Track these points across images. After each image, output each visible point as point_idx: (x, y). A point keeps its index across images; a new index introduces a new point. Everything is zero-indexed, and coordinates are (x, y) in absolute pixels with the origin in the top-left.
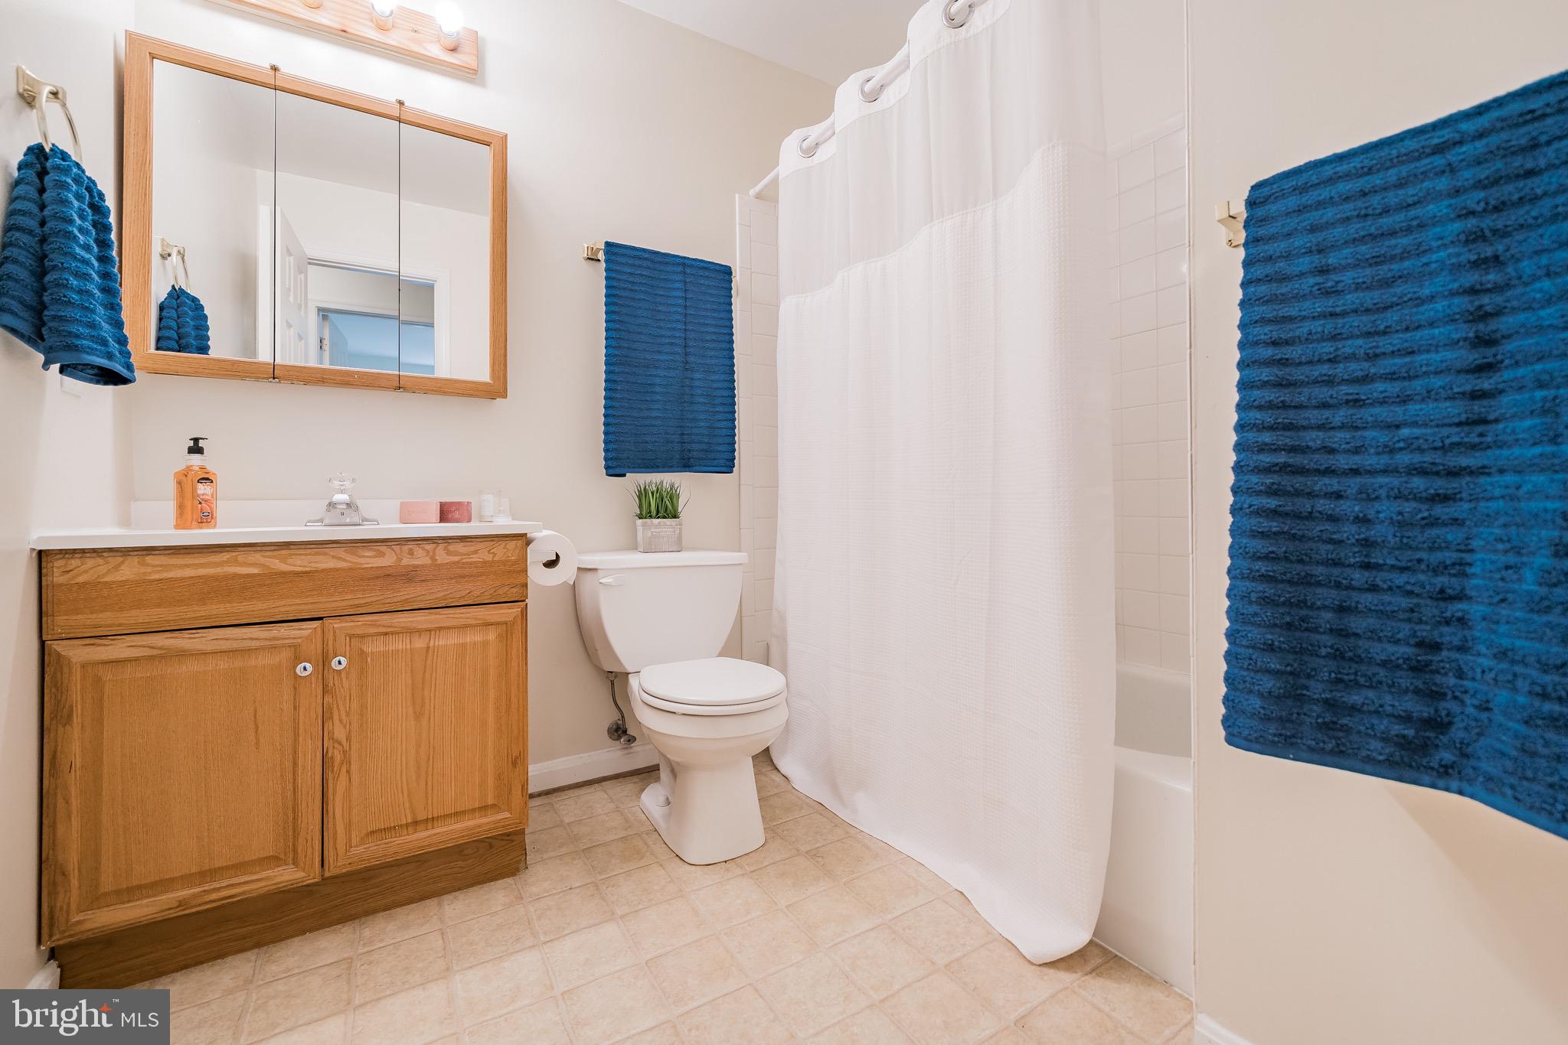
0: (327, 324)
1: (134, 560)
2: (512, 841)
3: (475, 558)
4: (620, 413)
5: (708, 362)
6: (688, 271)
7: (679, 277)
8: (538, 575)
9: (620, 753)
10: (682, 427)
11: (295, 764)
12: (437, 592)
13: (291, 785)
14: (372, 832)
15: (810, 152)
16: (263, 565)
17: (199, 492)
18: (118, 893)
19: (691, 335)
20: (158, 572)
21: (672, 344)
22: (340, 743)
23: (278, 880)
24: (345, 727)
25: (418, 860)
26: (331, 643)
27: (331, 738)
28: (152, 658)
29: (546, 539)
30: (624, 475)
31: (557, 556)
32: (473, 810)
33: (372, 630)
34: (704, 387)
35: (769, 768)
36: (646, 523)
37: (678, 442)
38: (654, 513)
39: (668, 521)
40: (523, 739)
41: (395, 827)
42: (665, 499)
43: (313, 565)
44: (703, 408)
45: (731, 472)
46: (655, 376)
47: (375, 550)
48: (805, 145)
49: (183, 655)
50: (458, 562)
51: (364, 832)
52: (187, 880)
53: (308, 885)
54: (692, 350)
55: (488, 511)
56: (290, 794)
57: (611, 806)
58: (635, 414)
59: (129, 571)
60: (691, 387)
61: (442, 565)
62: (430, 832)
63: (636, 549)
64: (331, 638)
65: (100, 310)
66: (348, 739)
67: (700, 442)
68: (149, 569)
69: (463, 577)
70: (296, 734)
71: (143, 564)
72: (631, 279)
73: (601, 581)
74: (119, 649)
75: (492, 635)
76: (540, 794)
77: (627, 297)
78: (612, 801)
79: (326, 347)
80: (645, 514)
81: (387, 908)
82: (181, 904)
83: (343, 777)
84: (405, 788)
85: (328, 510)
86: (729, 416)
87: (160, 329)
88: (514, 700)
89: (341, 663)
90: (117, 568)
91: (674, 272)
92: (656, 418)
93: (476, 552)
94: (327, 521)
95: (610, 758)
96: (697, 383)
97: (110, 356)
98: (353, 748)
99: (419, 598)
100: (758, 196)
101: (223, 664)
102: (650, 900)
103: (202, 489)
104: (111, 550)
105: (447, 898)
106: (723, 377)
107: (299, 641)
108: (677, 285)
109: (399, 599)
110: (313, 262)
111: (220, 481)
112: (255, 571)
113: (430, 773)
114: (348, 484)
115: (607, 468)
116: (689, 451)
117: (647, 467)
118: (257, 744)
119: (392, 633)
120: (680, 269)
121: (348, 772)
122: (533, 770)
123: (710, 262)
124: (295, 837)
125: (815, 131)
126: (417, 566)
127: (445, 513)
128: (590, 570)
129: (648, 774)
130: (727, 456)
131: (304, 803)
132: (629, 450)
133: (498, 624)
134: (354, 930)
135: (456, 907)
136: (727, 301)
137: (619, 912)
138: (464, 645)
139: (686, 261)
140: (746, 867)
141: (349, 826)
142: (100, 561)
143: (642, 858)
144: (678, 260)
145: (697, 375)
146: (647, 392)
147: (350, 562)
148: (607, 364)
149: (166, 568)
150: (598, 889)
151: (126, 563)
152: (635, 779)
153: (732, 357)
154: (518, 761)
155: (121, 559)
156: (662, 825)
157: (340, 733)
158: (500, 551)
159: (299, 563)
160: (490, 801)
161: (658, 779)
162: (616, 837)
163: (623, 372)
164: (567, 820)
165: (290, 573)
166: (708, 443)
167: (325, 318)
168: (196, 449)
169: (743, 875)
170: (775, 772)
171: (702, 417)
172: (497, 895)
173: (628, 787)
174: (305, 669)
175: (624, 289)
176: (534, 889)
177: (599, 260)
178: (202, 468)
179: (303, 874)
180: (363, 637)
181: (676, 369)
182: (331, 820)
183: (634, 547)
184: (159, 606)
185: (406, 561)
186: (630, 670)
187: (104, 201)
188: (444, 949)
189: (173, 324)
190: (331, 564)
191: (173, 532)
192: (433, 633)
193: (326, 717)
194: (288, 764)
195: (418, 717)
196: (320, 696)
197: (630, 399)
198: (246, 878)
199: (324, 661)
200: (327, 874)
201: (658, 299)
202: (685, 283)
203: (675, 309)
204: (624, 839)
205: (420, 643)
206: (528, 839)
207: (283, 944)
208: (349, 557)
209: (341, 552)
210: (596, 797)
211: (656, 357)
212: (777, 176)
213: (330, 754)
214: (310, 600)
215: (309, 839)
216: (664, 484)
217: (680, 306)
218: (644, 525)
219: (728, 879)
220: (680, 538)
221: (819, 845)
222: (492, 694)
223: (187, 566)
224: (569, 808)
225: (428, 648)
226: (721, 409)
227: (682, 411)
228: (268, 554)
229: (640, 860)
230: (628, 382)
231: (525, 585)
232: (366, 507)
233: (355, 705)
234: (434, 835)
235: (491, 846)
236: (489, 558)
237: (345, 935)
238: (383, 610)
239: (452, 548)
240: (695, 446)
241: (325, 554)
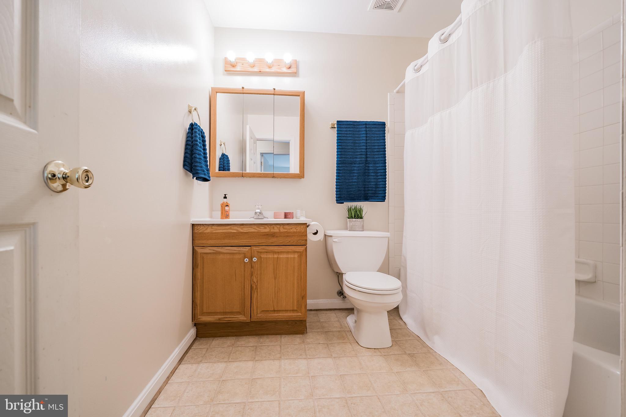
0: (263, 157)
1: (210, 227)
2: (302, 323)
3: (291, 231)
4: (341, 181)
5: (376, 159)
6: (368, 126)
7: (364, 129)
8: (311, 237)
9: (341, 301)
10: (364, 185)
11: (244, 287)
12: (280, 240)
13: (243, 293)
14: (263, 311)
15: (418, 70)
16: (237, 230)
17: (226, 209)
18: (207, 313)
19: (368, 150)
20: (215, 230)
21: (361, 154)
22: (255, 283)
23: (240, 319)
24: (256, 278)
25: (276, 322)
26: (253, 253)
27: (253, 281)
28: (213, 253)
29: (314, 225)
30: (343, 203)
31: (317, 231)
32: (290, 310)
33: (264, 251)
34: (373, 169)
35: (399, 318)
36: (351, 220)
37: (363, 191)
38: (353, 216)
39: (359, 220)
40: (305, 291)
41: (269, 311)
42: (358, 212)
43: (249, 230)
44: (373, 177)
45: (385, 201)
46: (355, 167)
47: (264, 227)
48: (416, 68)
49: (220, 253)
50: (286, 232)
51: (261, 310)
52: (220, 313)
53: (247, 322)
54: (369, 156)
55: (298, 215)
56: (243, 295)
57: (337, 319)
58: (347, 181)
59: (209, 230)
60: (368, 170)
61: (282, 232)
62: (279, 314)
63: (347, 229)
64: (253, 252)
65: (203, 163)
66: (257, 282)
67: (372, 190)
68: (213, 230)
69: (288, 236)
70: (245, 279)
71: (212, 228)
72: (346, 133)
73: (334, 240)
74: (207, 250)
75: (296, 256)
76: (311, 310)
77: (344, 139)
78: (337, 317)
79: (263, 165)
80: (350, 217)
81: (267, 334)
82: (219, 319)
83: (256, 293)
84: (271, 300)
85: (255, 214)
86: (384, 180)
87: (220, 165)
88: (303, 277)
89: (255, 259)
90: (207, 229)
91: (362, 128)
92: (355, 182)
93: (292, 229)
94: (255, 218)
95: (337, 302)
96: (371, 168)
97: (205, 174)
98: (258, 285)
99: (275, 242)
100: (398, 92)
101: (228, 256)
102: (345, 355)
103: (227, 208)
104: (206, 224)
105: (283, 336)
106: (381, 165)
107: (245, 252)
108: (363, 132)
109: (270, 242)
110: (258, 140)
111: (230, 206)
112: (235, 231)
113: (278, 296)
114: (260, 207)
115: (337, 200)
116: (367, 194)
117: (351, 200)
118: (236, 280)
119: (269, 252)
120: (364, 126)
121: (257, 292)
122: (309, 301)
123: (376, 122)
124: (244, 308)
125: (420, 61)
126: (275, 232)
127: (286, 216)
128: (330, 236)
129: (351, 310)
130: (383, 195)
131: (246, 299)
132: (344, 194)
133: (298, 252)
134: (259, 338)
135: (285, 339)
136: (383, 135)
137: (334, 356)
138: (288, 258)
139: (367, 123)
140: (383, 353)
141: (257, 307)
142: (203, 227)
143: (345, 339)
144: (363, 123)
145: (370, 165)
146: (351, 173)
147: (258, 230)
148: (337, 164)
149: (216, 229)
150: (328, 346)
151: (209, 228)
152: (346, 311)
153: (385, 157)
154: (304, 297)
155: (207, 227)
156: (353, 330)
157: (255, 280)
158: (299, 229)
159: (245, 230)
160: (295, 309)
161: (354, 313)
162: (336, 330)
163: (342, 166)
164: (321, 321)
165: (243, 232)
166: (375, 190)
167: (262, 156)
168: (225, 197)
169: (381, 356)
170: (400, 320)
171: (373, 180)
172: (297, 339)
173: (343, 314)
174: (246, 260)
175: (343, 136)
176: (308, 340)
177: (335, 128)
178: (227, 202)
179: (246, 319)
180: (261, 252)
181: (363, 163)
182: (253, 304)
183: (346, 229)
184: (215, 239)
185: (272, 231)
186: (343, 272)
187: (204, 134)
188: (280, 351)
189: (222, 163)
190: (253, 230)
191: (220, 220)
192: (279, 253)
193: (252, 275)
194: (243, 287)
195: (275, 278)
196: (250, 268)
197: (345, 176)
198: (233, 316)
199: (251, 259)
200: (252, 320)
201: (356, 139)
202: (366, 131)
203: (362, 141)
204: (339, 331)
205: (276, 256)
206: (307, 324)
207: (241, 337)
208: (258, 229)
209: (255, 227)
210: (332, 315)
211: (355, 160)
212: (405, 83)
213: (253, 286)
214: (248, 241)
215: (247, 309)
216: (358, 206)
217: (364, 140)
218: (350, 221)
219: (375, 355)
220: (363, 226)
221: (415, 352)
222: (296, 274)
223: (221, 229)
224: (323, 317)
225: (278, 257)
226: (380, 177)
227: (365, 179)
228: (238, 227)
229: (343, 340)
230: (344, 170)
231: (306, 240)
232: (265, 214)
233: (259, 273)
234: (279, 315)
235: (296, 323)
236: (295, 231)
237: (256, 339)
238: (266, 245)
239: (285, 227)
240: (370, 192)
241: (252, 228)
